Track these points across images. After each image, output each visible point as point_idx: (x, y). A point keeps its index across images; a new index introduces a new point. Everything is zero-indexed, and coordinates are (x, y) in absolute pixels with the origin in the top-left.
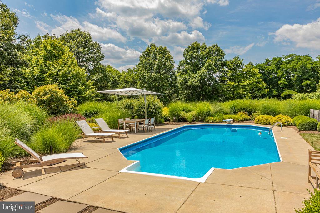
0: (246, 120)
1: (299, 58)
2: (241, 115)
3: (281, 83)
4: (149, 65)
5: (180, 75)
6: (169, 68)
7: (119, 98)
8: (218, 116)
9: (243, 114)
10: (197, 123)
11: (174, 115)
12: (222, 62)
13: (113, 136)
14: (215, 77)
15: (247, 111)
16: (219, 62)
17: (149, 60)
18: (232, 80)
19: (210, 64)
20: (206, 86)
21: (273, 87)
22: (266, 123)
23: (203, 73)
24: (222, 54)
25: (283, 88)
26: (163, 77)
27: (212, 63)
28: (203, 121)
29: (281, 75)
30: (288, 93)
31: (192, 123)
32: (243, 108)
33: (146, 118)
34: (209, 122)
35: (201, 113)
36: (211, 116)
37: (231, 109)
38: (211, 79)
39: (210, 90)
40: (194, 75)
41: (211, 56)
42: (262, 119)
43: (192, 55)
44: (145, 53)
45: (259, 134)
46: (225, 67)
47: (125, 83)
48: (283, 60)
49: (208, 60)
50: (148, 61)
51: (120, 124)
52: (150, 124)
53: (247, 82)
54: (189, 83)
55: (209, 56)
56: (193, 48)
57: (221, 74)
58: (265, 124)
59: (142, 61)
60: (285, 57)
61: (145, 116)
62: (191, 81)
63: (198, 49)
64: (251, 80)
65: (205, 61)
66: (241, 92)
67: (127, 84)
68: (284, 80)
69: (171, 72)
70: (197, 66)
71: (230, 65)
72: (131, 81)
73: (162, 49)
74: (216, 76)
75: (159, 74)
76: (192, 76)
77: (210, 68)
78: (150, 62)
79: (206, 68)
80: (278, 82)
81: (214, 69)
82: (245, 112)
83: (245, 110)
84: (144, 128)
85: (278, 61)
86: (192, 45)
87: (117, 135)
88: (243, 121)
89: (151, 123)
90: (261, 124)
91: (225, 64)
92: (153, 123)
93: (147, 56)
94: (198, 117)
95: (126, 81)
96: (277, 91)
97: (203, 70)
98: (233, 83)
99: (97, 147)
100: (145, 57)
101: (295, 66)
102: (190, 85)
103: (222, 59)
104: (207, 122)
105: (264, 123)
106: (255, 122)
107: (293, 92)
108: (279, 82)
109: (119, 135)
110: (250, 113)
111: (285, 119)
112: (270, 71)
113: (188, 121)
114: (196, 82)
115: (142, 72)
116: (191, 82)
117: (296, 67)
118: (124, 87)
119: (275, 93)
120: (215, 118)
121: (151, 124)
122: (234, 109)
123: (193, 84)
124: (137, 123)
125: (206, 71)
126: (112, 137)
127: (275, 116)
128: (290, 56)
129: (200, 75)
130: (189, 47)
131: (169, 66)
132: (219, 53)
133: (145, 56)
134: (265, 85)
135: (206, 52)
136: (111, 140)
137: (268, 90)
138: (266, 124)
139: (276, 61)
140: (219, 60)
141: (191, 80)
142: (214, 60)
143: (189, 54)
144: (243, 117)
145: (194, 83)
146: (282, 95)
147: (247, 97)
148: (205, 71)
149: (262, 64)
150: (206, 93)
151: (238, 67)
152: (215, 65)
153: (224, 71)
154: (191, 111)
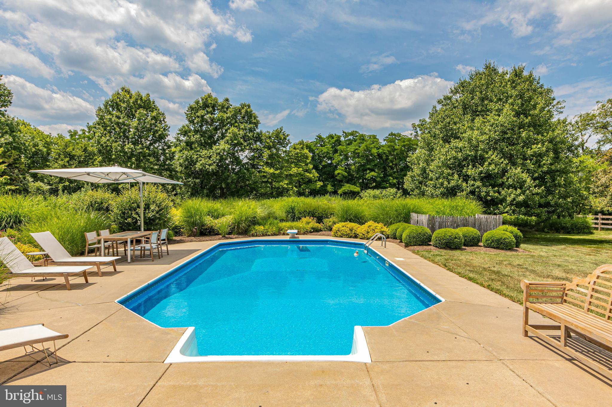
0: (316, 230)
1: (363, 139)
2: (308, 223)
3: (338, 174)
4: (120, 128)
5: (181, 151)
6: (160, 135)
7: (52, 189)
8: (270, 224)
9: (310, 220)
10: (236, 238)
11: (194, 224)
12: (254, 133)
13: (87, 271)
14: (241, 158)
15: (315, 215)
16: (250, 135)
17: (118, 117)
18: (271, 165)
19: (235, 136)
20: (227, 173)
21: (326, 180)
22: (351, 235)
23: (224, 150)
24: (255, 121)
25: (341, 181)
26: (147, 151)
27: (239, 134)
28: (246, 234)
29: (338, 161)
30: (348, 188)
31: (227, 238)
32: (309, 211)
33: (142, 229)
34: (257, 236)
35: (244, 218)
36: (260, 224)
37: (288, 212)
38: (237, 161)
39: (234, 179)
40: (206, 151)
41: (236, 122)
42: (343, 228)
43: (202, 116)
44: (110, 103)
45: (355, 254)
46: (258, 143)
47: (67, 159)
48: (342, 139)
49: (232, 128)
50: (117, 120)
51: (89, 245)
52: (159, 242)
53: (294, 170)
54: (198, 166)
55: (233, 121)
56: (205, 106)
57: (252, 154)
58: (348, 237)
59: (102, 118)
60: (346, 135)
61: (140, 226)
62: (201, 162)
63: (213, 107)
64: (300, 168)
65: (226, 130)
66: (285, 186)
67: (70, 160)
68: (342, 170)
69: (164, 142)
70: (211, 137)
71: (268, 141)
72: (81, 156)
73: (141, 99)
74: (244, 156)
75: (140, 146)
76: (204, 153)
77: (236, 142)
78: (121, 121)
79: (228, 141)
80: (334, 171)
81: (242, 144)
82: (312, 218)
83: (312, 214)
84: (144, 250)
85: (336, 141)
86: (203, 100)
87: (95, 269)
88: (311, 232)
89: (162, 240)
90: (342, 237)
91: (260, 138)
92: (164, 240)
93: (113, 109)
94: (238, 226)
95: (69, 155)
96: (332, 186)
97: (223, 146)
98: (272, 171)
99: (56, 301)
100: (108, 111)
101: (356, 149)
102: (200, 169)
103: (254, 128)
104: (253, 236)
105: (346, 235)
106: (332, 233)
107: (355, 188)
108: (336, 172)
109: (99, 268)
110: (320, 220)
111: (378, 228)
112: (324, 154)
113: (220, 234)
114: (210, 165)
115: (104, 139)
116: (201, 164)
117: (359, 151)
118: (64, 167)
119: (329, 188)
120: (267, 227)
121: (162, 242)
122: (293, 212)
123: (205, 167)
124: (132, 242)
125: (229, 146)
126: (84, 274)
127: (362, 223)
128: (352, 134)
129: (219, 154)
130: (197, 102)
131: (160, 133)
132: (250, 117)
133: (111, 109)
134: (317, 175)
135: (229, 115)
136: (82, 280)
137: (321, 183)
138: (351, 237)
139: (333, 140)
140: (251, 130)
141: (201, 160)
142: (242, 129)
143: (198, 114)
144: (311, 225)
145: (207, 167)
146: (340, 192)
147: (291, 192)
148: (227, 147)
149: (312, 142)
150: (227, 184)
151: (281, 144)
152: (243, 137)
153: (258, 149)
154: (223, 215)
